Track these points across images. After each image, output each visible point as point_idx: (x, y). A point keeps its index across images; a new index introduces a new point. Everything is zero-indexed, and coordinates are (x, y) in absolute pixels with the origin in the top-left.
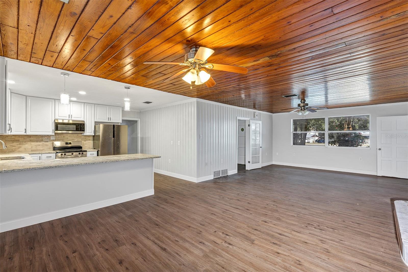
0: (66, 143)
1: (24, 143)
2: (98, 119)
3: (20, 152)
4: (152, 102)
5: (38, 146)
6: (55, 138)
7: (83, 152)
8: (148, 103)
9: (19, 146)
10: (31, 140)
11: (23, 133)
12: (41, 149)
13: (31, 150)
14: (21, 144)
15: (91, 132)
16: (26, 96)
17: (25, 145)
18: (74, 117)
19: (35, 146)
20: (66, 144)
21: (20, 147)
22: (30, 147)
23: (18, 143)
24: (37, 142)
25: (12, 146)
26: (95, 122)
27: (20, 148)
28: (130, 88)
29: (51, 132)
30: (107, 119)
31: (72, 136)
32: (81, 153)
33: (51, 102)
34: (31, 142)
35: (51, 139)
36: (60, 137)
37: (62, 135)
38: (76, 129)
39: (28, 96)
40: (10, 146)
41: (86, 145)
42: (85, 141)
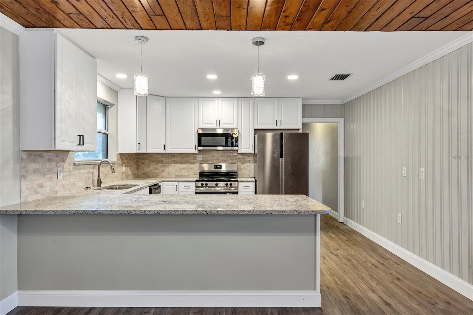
0: (215, 166)
1: (167, 165)
2: (259, 124)
3: (164, 177)
4: (349, 75)
5: (183, 169)
6: (202, 158)
7: (232, 183)
8: (343, 77)
9: (163, 168)
10: (174, 161)
11: (161, 151)
12: (186, 174)
13: (176, 175)
14: (164, 165)
15: (249, 148)
16: (166, 97)
17: (168, 167)
18: (223, 124)
19: (180, 169)
20: (215, 168)
21: (164, 170)
22: (174, 171)
23: (162, 165)
24: (181, 164)
25: (156, 168)
26: (255, 130)
27: (163, 172)
28: (263, 43)
29: (193, 148)
30: (274, 124)
31: (224, 155)
32: (229, 183)
33: (193, 103)
34: (175, 164)
35: (198, 159)
36: (209, 156)
37: (211, 153)
38: (225, 143)
39: (167, 97)
40: (154, 168)
41: (244, 171)
42: (243, 163)
